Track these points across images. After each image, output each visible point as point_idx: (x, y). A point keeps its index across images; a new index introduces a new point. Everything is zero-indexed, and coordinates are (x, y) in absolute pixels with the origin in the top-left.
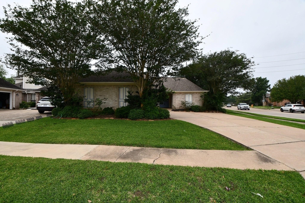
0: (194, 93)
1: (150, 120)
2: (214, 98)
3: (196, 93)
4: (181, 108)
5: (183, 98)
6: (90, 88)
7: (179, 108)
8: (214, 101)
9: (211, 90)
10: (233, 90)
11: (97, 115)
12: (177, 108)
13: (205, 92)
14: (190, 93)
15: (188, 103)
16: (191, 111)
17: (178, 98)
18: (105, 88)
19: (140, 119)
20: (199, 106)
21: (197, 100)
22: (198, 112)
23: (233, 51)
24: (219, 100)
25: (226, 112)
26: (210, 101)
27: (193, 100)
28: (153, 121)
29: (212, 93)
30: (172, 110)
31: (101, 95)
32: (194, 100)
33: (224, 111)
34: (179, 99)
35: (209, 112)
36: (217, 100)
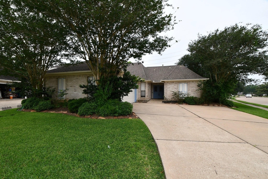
0: (189, 81)
1: (100, 118)
2: (217, 87)
3: (193, 81)
4: (173, 100)
5: (175, 88)
6: (63, 78)
7: (170, 100)
8: (215, 92)
9: (213, 77)
10: (245, 77)
11: (58, 108)
12: (168, 100)
13: (204, 80)
14: (185, 82)
15: (181, 94)
16: (185, 103)
17: (169, 88)
18: (75, 78)
19: (89, 115)
20: (195, 97)
21: (194, 90)
22: (193, 105)
23: (242, 26)
24: (222, 90)
25: (233, 106)
26: (209, 92)
27: (188, 90)
28: (103, 118)
29: (214, 81)
30: (163, 102)
31: (72, 86)
32: (190, 90)
33: (230, 105)
34: (171, 89)
35: (208, 105)
36: (221, 90)
